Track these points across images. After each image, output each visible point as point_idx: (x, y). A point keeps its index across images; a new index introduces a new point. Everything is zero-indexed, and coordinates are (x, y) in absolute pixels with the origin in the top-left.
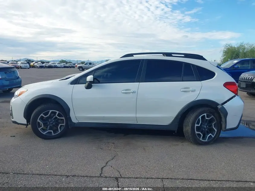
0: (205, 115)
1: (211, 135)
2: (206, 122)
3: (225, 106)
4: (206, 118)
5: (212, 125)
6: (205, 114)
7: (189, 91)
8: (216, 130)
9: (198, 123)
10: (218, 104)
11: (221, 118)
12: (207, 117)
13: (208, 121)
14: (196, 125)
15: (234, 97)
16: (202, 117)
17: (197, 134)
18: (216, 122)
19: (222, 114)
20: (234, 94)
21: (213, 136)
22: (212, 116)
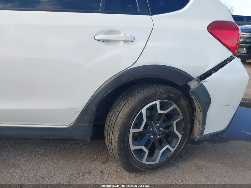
0: (156, 105)
1: (167, 149)
2: (158, 120)
3: (207, 83)
4: (159, 111)
5: (172, 125)
6: (157, 102)
7: (117, 41)
8: (180, 136)
9: (137, 126)
10: (190, 79)
11: (193, 109)
12: (161, 109)
13: (163, 117)
14: (132, 131)
15: (230, 59)
16: (148, 110)
17: (135, 151)
18: (181, 117)
19: (196, 104)
20: (229, 54)
21: (173, 150)
22: (174, 106)
